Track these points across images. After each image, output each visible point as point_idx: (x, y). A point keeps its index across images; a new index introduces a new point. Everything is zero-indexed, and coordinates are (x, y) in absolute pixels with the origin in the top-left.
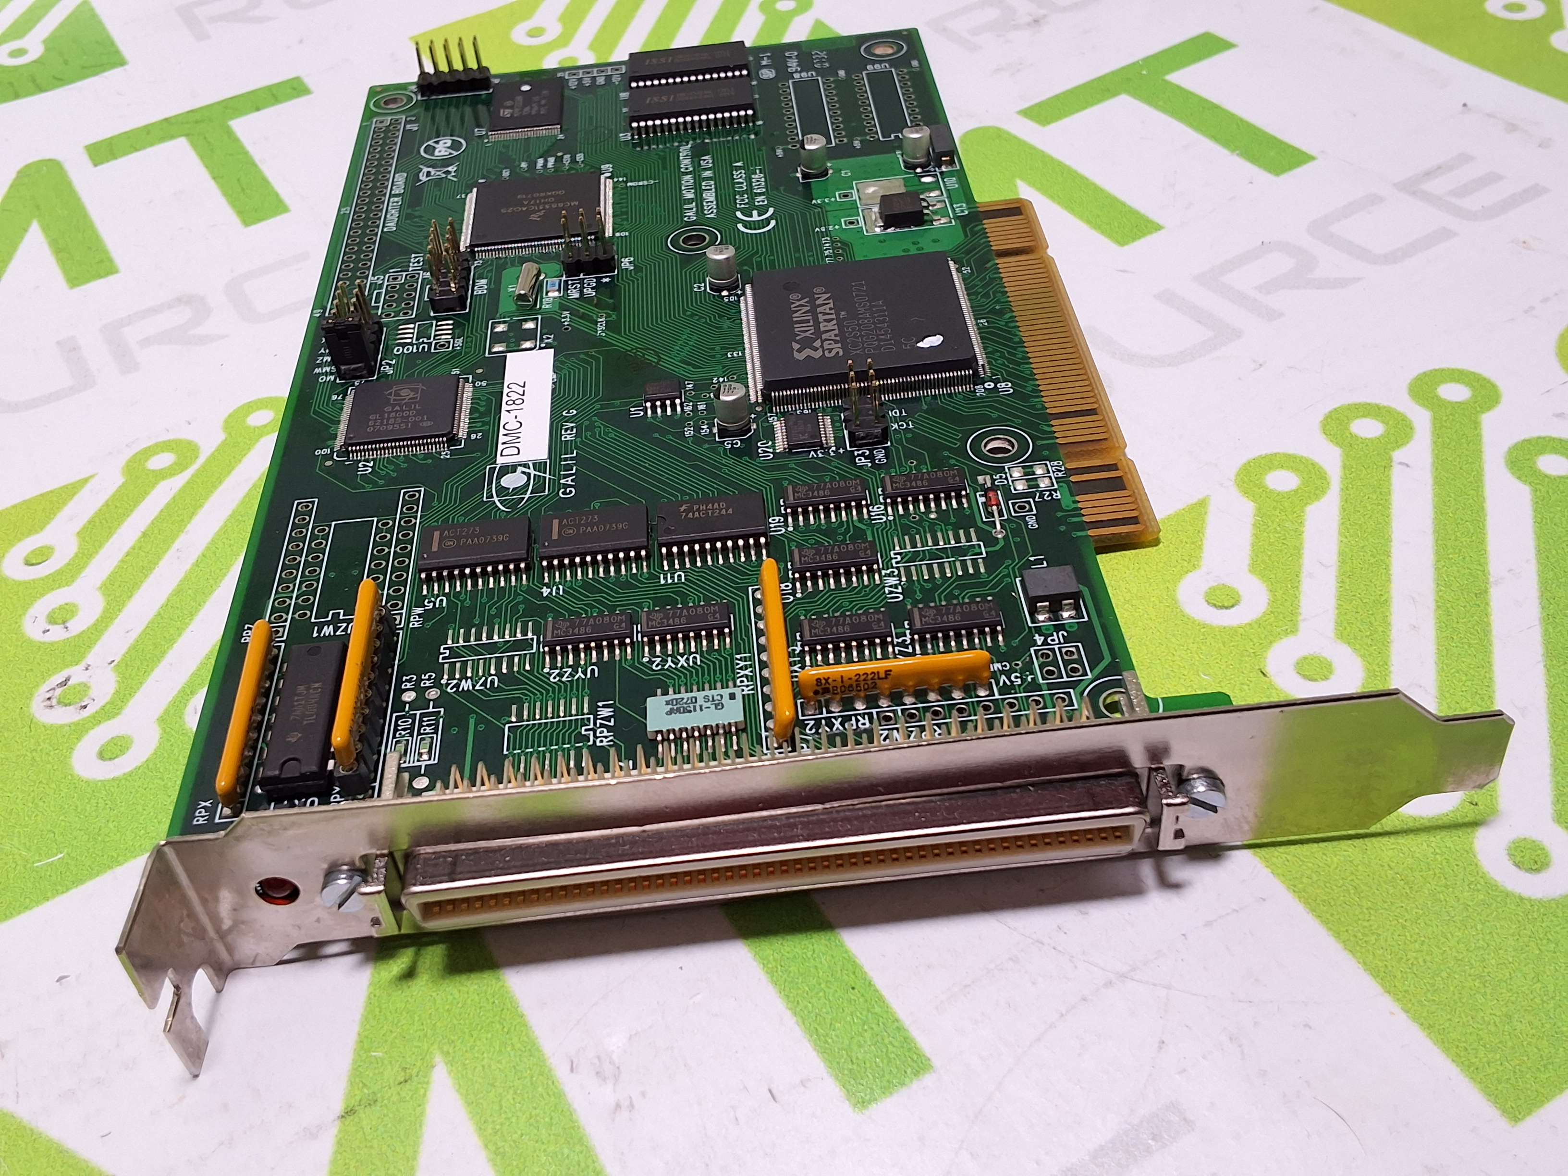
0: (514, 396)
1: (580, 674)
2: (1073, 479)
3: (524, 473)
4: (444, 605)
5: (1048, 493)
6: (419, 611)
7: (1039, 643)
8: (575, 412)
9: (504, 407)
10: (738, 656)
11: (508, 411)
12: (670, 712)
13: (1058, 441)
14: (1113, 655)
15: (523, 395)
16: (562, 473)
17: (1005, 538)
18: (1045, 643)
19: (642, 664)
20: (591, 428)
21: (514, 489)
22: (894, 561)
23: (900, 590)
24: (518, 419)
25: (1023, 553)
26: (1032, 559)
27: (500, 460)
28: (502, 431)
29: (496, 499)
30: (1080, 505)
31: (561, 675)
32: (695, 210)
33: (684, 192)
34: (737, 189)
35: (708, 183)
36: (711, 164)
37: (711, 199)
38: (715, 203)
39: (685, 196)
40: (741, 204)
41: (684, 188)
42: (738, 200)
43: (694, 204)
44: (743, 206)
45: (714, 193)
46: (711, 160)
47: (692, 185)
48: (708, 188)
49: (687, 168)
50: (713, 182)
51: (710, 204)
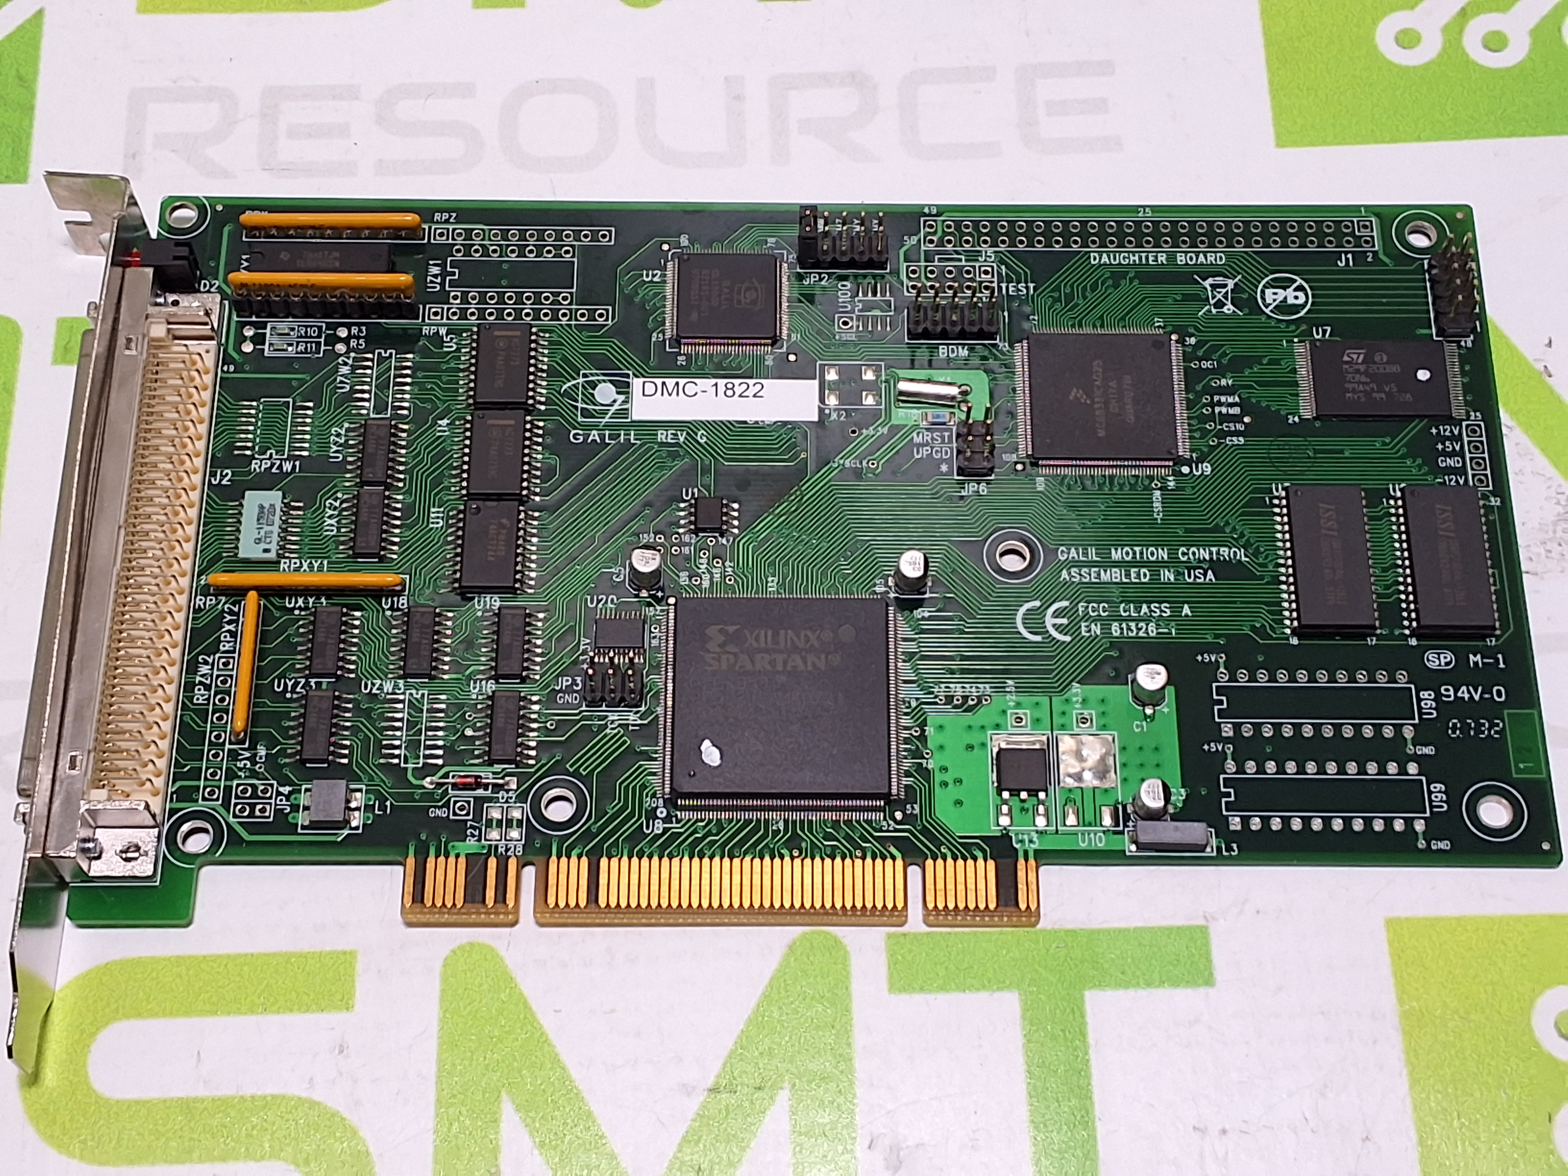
0: (738, 390)
1: (335, 448)
2: (492, 863)
3: (615, 401)
4: (445, 349)
5: (476, 834)
6: (443, 331)
7: (281, 789)
8: (702, 441)
9: (722, 382)
10: (325, 562)
11: (716, 385)
12: (262, 507)
13: (554, 858)
14: (249, 843)
15: (740, 396)
16: (607, 432)
17: (424, 787)
18: (279, 794)
19: (336, 492)
20: (674, 456)
21: (593, 395)
22: (414, 692)
23: (374, 691)
24: (699, 394)
25: (396, 797)
26: (388, 803)
27: (637, 383)
28: (682, 382)
29: (581, 380)
30: (452, 860)
31: (338, 435)
32: (1082, 558)
33: (1127, 549)
34: (1123, 605)
35: (1145, 575)
36: (1191, 580)
37: (1105, 577)
38: (1094, 580)
39: (1116, 549)
40: (1087, 607)
41: (1137, 549)
42: (1095, 605)
43: (1095, 558)
44: (1081, 609)
45: (1118, 580)
46: (1202, 580)
47: (1142, 557)
48: (1133, 575)
49: (1187, 554)
50: (1146, 580)
51: (1093, 575)
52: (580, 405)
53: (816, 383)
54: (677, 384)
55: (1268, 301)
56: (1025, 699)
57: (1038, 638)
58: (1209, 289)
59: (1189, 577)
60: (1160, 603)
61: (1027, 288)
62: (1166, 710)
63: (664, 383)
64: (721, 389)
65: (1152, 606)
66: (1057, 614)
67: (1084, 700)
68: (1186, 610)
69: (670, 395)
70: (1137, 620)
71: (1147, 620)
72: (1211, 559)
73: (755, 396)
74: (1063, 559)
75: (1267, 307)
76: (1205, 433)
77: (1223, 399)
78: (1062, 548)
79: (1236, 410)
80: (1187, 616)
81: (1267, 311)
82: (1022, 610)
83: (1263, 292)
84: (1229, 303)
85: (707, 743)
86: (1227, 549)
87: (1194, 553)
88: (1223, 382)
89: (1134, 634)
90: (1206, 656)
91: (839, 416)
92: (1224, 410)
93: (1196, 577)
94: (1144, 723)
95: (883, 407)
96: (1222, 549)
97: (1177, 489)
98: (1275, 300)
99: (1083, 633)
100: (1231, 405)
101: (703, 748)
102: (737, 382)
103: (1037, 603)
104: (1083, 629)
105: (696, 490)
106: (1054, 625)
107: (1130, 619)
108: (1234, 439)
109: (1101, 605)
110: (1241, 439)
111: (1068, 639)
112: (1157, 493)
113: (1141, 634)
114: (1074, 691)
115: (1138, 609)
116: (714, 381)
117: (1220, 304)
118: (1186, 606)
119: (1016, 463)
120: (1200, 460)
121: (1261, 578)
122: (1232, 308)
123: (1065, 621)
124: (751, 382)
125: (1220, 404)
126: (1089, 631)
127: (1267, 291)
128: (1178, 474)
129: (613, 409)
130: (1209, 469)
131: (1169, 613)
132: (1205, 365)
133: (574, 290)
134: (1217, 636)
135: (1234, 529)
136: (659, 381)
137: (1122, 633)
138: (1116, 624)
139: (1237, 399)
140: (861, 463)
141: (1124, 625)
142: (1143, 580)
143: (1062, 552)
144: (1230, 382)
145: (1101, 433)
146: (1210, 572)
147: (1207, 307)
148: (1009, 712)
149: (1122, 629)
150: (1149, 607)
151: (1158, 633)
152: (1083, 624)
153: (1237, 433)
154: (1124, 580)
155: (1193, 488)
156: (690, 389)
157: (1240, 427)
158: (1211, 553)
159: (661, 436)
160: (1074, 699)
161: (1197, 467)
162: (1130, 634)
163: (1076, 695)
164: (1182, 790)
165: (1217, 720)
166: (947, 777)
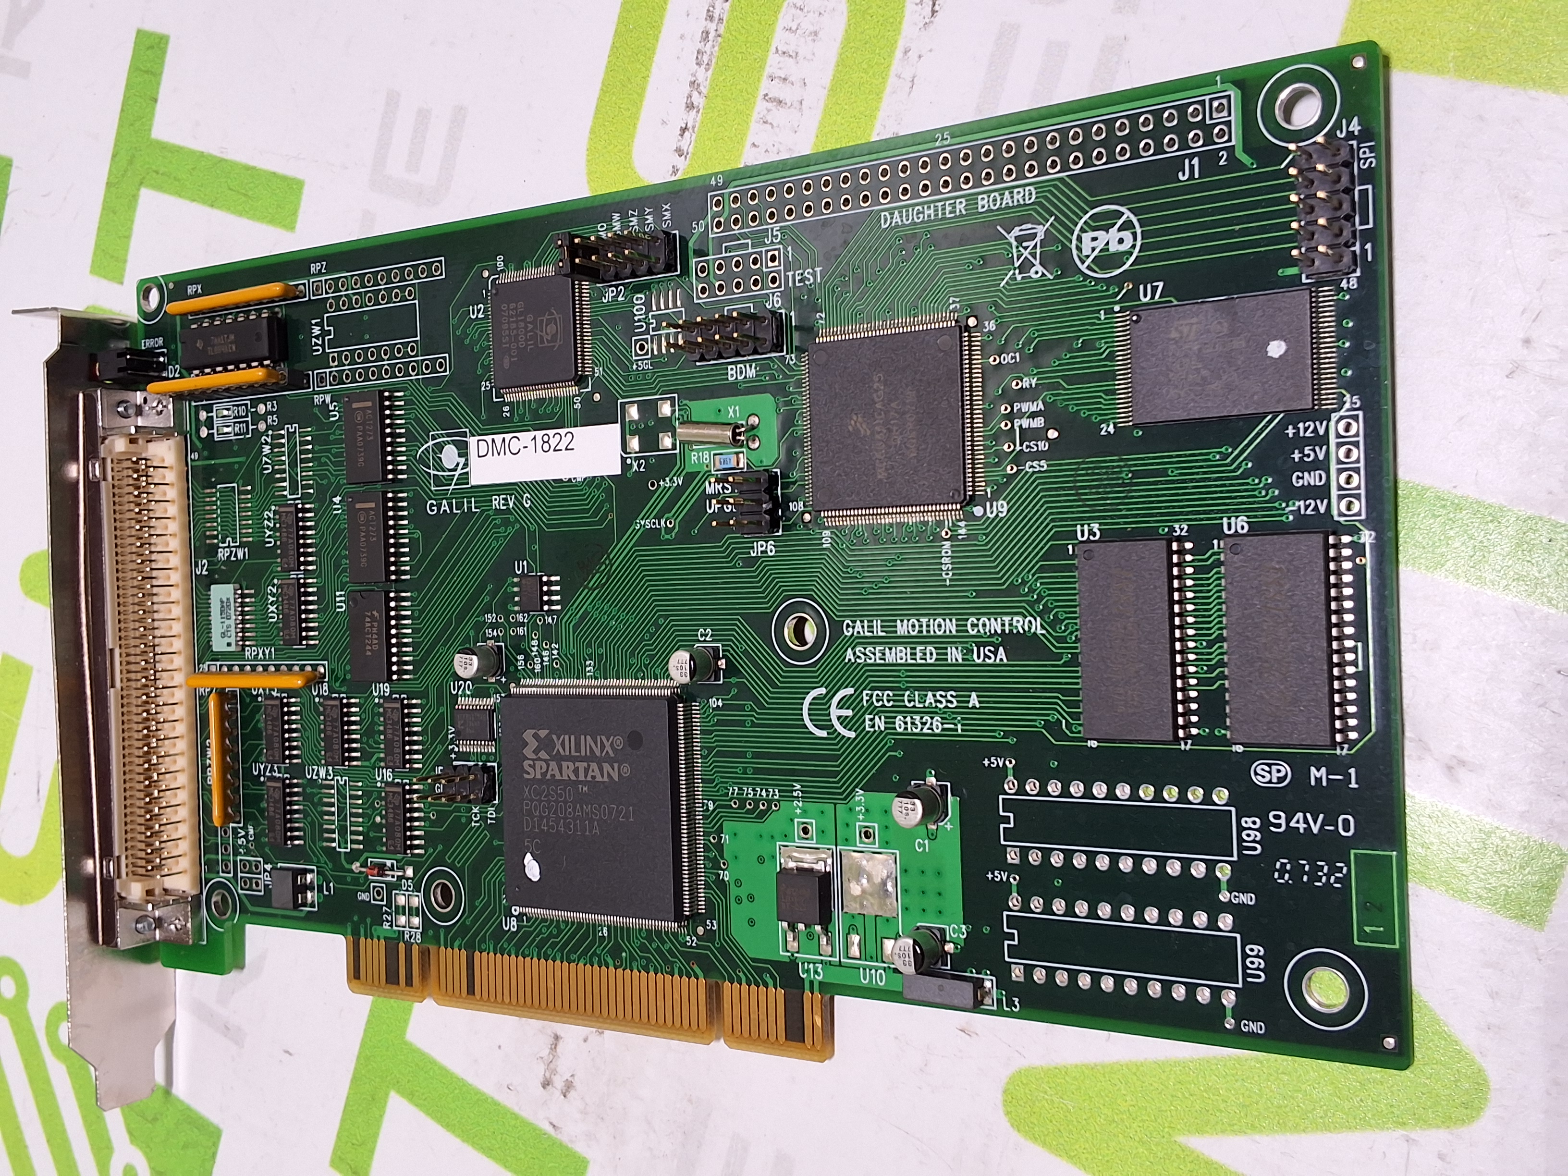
0: (553, 442)
1: (268, 533)
2: (402, 946)
3: (458, 465)
4: (332, 419)
5: (389, 919)
6: (328, 399)
7: (266, 866)
8: (527, 506)
9: (539, 434)
10: (273, 650)
11: (535, 438)
12: (222, 602)
13: (442, 948)
14: (253, 913)
15: (555, 450)
16: (454, 501)
17: (352, 871)
18: (265, 871)
19: (273, 579)
20: (506, 523)
21: (440, 458)
22: (339, 778)
23: (315, 777)
24: (522, 449)
25: (338, 880)
26: (331, 885)
27: (472, 441)
28: (508, 436)
29: (431, 443)
30: (375, 942)
31: (269, 519)
32: (867, 634)
33: (913, 620)
34: (908, 693)
35: (931, 654)
36: (980, 661)
37: (890, 658)
38: (878, 661)
39: (902, 621)
40: (871, 696)
41: (924, 620)
42: (880, 693)
43: (881, 634)
44: (866, 698)
45: (903, 661)
46: (991, 661)
47: (928, 631)
48: (919, 655)
49: (977, 625)
50: (932, 661)
51: (878, 655)
52: (432, 472)
53: (617, 426)
54: (504, 440)
55: (1085, 252)
56: (813, 807)
57: (823, 734)
58: (1014, 244)
59: (979, 657)
60: (946, 690)
61: (814, 275)
62: (949, 827)
63: (493, 440)
64: (539, 442)
65: (938, 694)
66: (841, 705)
67: (867, 810)
68: (974, 700)
69: (499, 454)
70: (922, 713)
71: (932, 712)
72: (1003, 631)
73: (567, 449)
74: (849, 634)
75: (1083, 262)
76: (1001, 456)
77: (1025, 407)
78: (848, 621)
79: (1039, 422)
80: (974, 707)
81: (1083, 268)
82: (809, 699)
83: (1079, 239)
84: (1037, 262)
85: (529, 858)
86: (1020, 619)
87: (984, 625)
88: (1026, 383)
89: (918, 731)
90: (993, 759)
91: (639, 466)
92: (1025, 423)
93: (986, 656)
94: (926, 842)
95: (677, 451)
96: (1015, 619)
97: (969, 537)
98: (1093, 249)
99: (867, 729)
100: (1033, 415)
101: (526, 864)
102: (551, 432)
103: (823, 691)
104: (867, 722)
105: (525, 563)
106: (839, 718)
107: (914, 711)
108: (1035, 464)
109: (886, 693)
110: (1043, 463)
111: (852, 735)
112: (948, 544)
113: (925, 731)
114: (857, 798)
115: (923, 699)
116: (532, 434)
117: (1025, 267)
118: (974, 695)
119: (803, 513)
120: (995, 497)
121: (1059, 657)
122: (1040, 269)
123: (849, 713)
124: (562, 431)
125: (1021, 414)
126: (873, 726)
127: (1084, 235)
128: (970, 517)
129: (457, 473)
130: (1005, 509)
131: (955, 704)
132: (1007, 359)
133: (418, 338)
134: (1007, 734)
135: (1032, 590)
136: (489, 438)
137: (906, 729)
138: (900, 717)
139: (1041, 406)
140: (659, 524)
141: (908, 719)
142: (929, 661)
143: (848, 626)
144: (1034, 382)
145: (881, 475)
146: (1001, 649)
147: (1011, 272)
148: (796, 820)
149: (906, 723)
150: (934, 696)
151: (943, 730)
152: (867, 717)
153: (1038, 456)
154: (910, 661)
155: (987, 535)
156: (515, 445)
157: (1043, 446)
158: (1003, 625)
159: (497, 502)
160: (857, 809)
161: (991, 506)
162: (915, 730)
163: (859, 803)
164: (964, 927)
165: (1003, 842)
166: (743, 892)
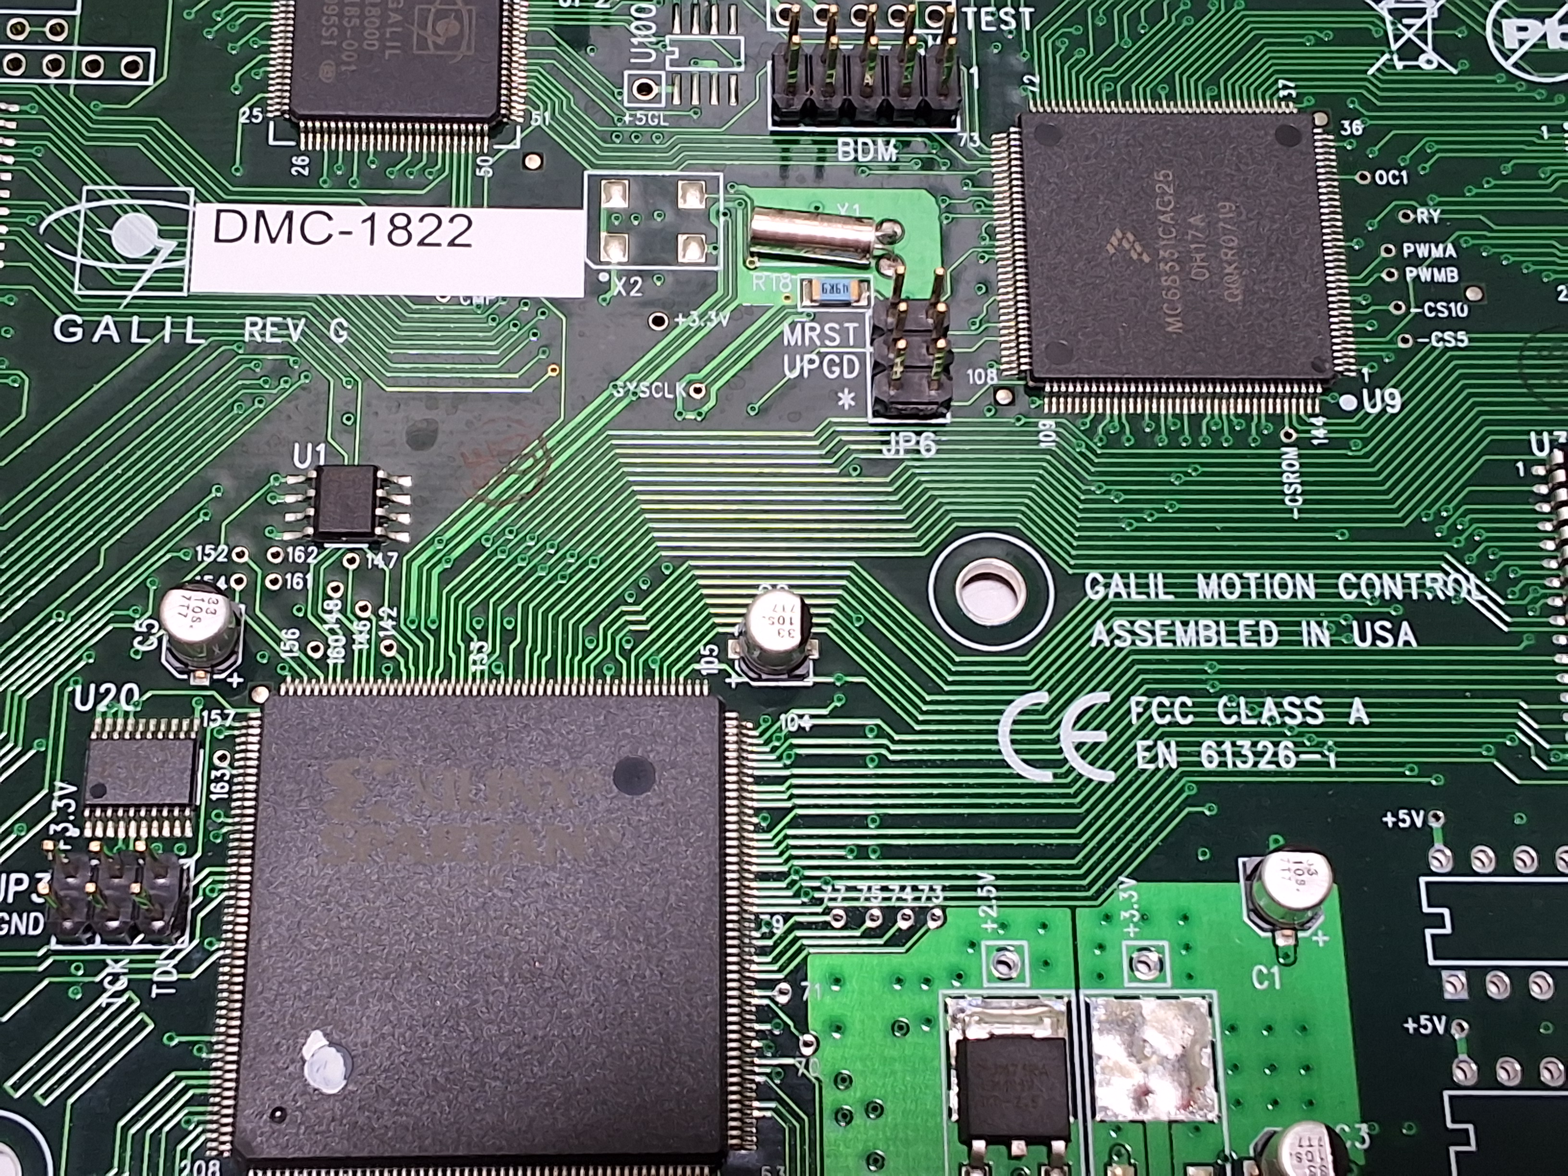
0: (418, 230)
3: (155, 252)
8: (337, 341)
9: (383, 214)
11: (372, 218)
15: (421, 243)
16: (135, 320)
20: (278, 373)
24: (336, 235)
27: (203, 213)
28: (299, 212)
29: (83, 206)
32: (1135, 597)
33: (1230, 575)
34: (1224, 699)
35: (1269, 633)
36: (1366, 645)
37: (1185, 638)
38: (1161, 645)
39: (1207, 577)
40: (1148, 706)
41: (1252, 576)
42: (1166, 701)
43: (1163, 597)
44: (1135, 710)
45: (1212, 645)
46: (1389, 645)
47: (1261, 595)
48: (1244, 634)
49: (1357, 586)
50: (1271, 645)
51: (1160, 633)
52: (78, 260)
53: (580, 217)
54: (289, 215)
55: (1508, 45)
56: (1022, 916)
57: (1046, 776)
58: (1388, 18)
59: (1363, 639)
60: (1302, 694)
61: (1017, 17)
62: (1321, 939)
63: (261, 214)
64: (383, 227)
65: (1286, 701)
66: (1083, 722)
67: (1143, 918)
68: (1358, 711)
69: (273, 240)
70: (1255, 735)
71: (1276, 735)
72: (1407, 596)
73: (452, 243)
74: (1097, 598)
75: (1507, 58)
76: (1387, 323)
77: (1422, 251)
78: (1094, 574)
79: (1450, 275)
80: (1359, 724)
81: (1508, 65)
82: (1011, 712)
83: (1497, 25)
84: (1429, 48)
85: (316, 1042)
86: (1440, 576)
87: (1370, 586)
88: (1422, 215)
89: (1248, 766)
90: (1402, 814)
91: (629, 287)
92: (1425, 274)
93: (1376, 636)
94: (1275, 970)
95: (720, 268)
96: (1429, 575)
97: (1332, 443)
98: (1522, 43)
99: (1141, 765)
100: (1440, 264)
101: (306, 1052)
102: (415, 213)
103: (1044, 697)
104: (1140, 754)
105: (321, 448)
106: (1078, 747)
107: (1238, 732)
108: (1447, 335)
109: (1178, 701)
110: (1461, 335)
111: (1109, 777)
112: (1292, 453)
113: (1263, 766)
114: (1123, 895)
115: (1256, 710)
116: (367, 211)
117: (1410, 51)
118: (1357, 702)
119: (996, 389)
120: (1379, 382)
121: (1514, 638)
122: (1436, 58)
123: (1102, 737)
124: (445, 213)
125: (1415, 261)
126: (1154, 760)
127: (1504, 22)
128: (1332, 411)
129: (150, 269)
130: (1398, 401)
131: (1321, 719)
132: (1384, 178)
133: (77, 12)
134: (1426, 770)
135: (1454, 531)
136: (251, 211)
137: (1223, 764)
138: (1209, 742)
139: (1451, 251)
140: (672, 390)
141: (1227, 747)
142: (1265, 645)
143: (1095, 582)
144: (1436, 215)
145: (1174, 326)
146: (1405, 625)
147: (1387, 56)
148: (984, 944)
149: (1222, 754)
150: (1279, 705)
151: (1299, 764)
152: (1141, 744)
153: (1453, 324)
154: (1225, 645)
155: (1366, 442)
156: (317, 227)
157: (1459, 310)
158: (1407, 586)
159: (251, 331)
160: (1125, 915)
161: (1372, 396)
162: (1241, 766)
163: (1128, 904)
164: (1364, 1127)
165: (1432, 962)
166: (850, 1100)
